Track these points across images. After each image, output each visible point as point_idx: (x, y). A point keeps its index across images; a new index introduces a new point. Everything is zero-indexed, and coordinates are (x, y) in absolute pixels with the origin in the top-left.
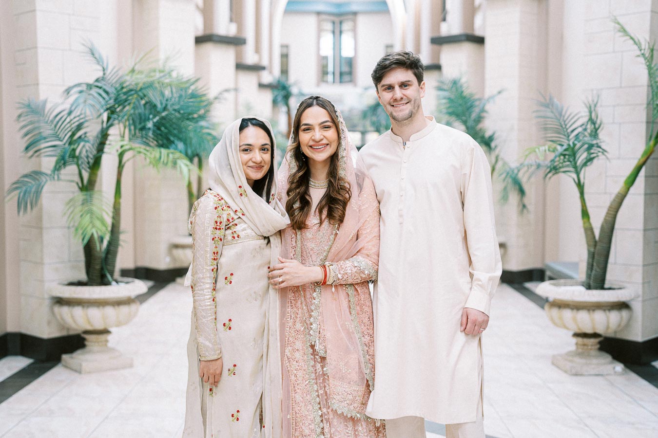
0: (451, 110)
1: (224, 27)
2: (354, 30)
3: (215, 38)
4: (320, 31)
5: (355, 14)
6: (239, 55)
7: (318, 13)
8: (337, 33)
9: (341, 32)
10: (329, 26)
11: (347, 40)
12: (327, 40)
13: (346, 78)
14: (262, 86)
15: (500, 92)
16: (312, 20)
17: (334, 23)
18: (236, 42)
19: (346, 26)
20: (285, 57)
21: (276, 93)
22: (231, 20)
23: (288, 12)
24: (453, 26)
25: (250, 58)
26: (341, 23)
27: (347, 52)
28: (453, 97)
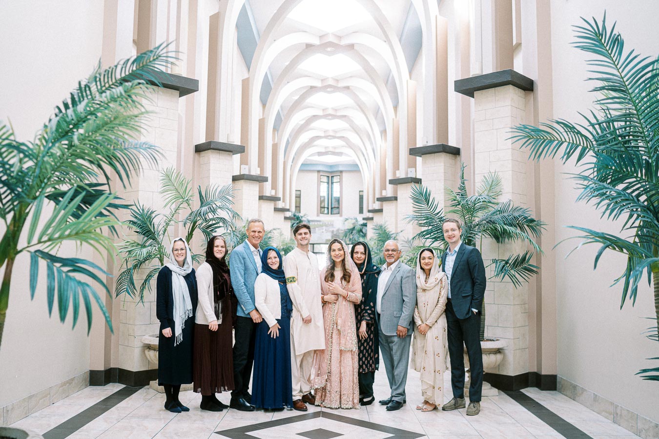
0: (380, 239)
1: (268, 191)
2: (340, 182)
3: (264, 198)
4: (320, 182)
5: (341, 172)
6: (275, 205)
7: (319, 171)
8: (330, 183)
9: (332, 183)
10: (325, 179)
11: (336, 187)
12: (324, 187)
13: (335, 211)
14: (286, 218)
15: (401, 231)
16: (316, 174)
17: (328, 177)
18: (274, 199)
19: (336, 179)
20: (298, 197)
21: (293, 221)
22: (272, 189)
23: (301, 171)
24: (389, 192)
25: (280, 205)
26: (332, 177)
27: (336, 194)
28: (381, 232)
